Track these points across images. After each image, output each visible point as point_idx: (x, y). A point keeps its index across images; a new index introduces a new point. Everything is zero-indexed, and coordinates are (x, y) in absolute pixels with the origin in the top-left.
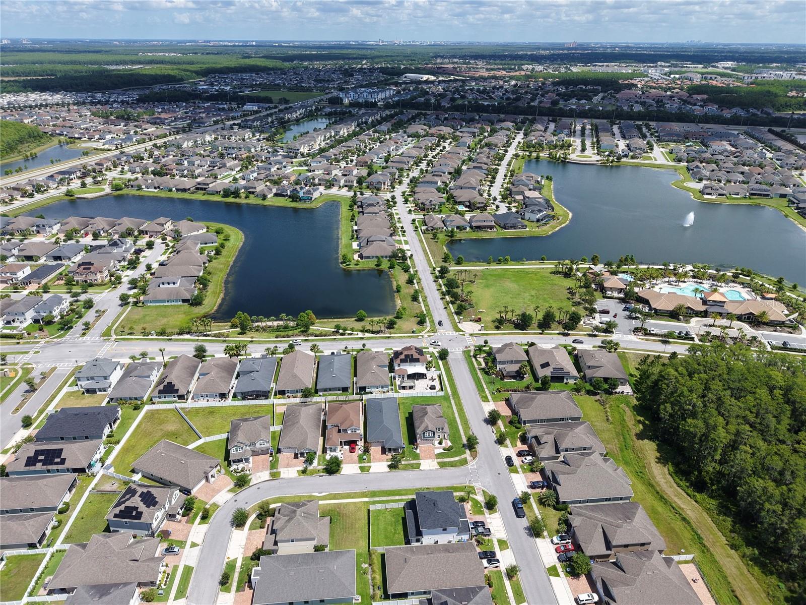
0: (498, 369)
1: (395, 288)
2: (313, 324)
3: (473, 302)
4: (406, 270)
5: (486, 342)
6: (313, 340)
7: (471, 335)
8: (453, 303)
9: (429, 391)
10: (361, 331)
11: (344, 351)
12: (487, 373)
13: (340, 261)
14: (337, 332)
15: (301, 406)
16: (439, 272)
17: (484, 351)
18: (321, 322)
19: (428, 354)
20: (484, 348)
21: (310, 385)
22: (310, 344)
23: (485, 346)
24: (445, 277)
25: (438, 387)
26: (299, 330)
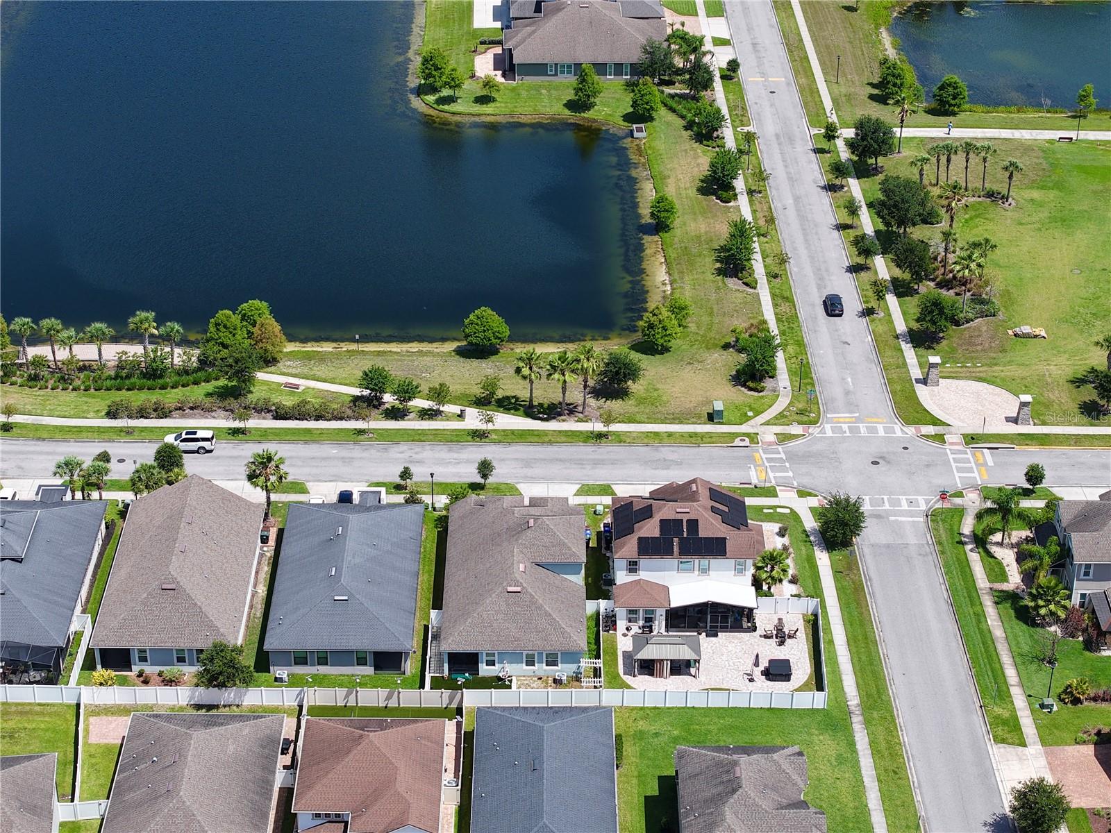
0: (1076, 600)
1: (645, 212)
2: (269, 361)
3: (993, 291)
4: (705, 131)
5: (1035, 476)
6: (265, 435)
7: (971, 439)
8: (902, 289)
9: (762, 683)
10: (481, 402)
11: (398, 488)
12: (1026, 616)
13: (414, 81)
14: (372, 402)
15: (192, 723)
16: (851, 145)
17: (1023, 516)
18: (308, 356)
19: (770, 518)
20: (1026, 504)
21: (239, 635)
22: (250, 450)
23: (1027, 493)
24: (876, 171)
25: (802, 670)
26: (209, 387)
